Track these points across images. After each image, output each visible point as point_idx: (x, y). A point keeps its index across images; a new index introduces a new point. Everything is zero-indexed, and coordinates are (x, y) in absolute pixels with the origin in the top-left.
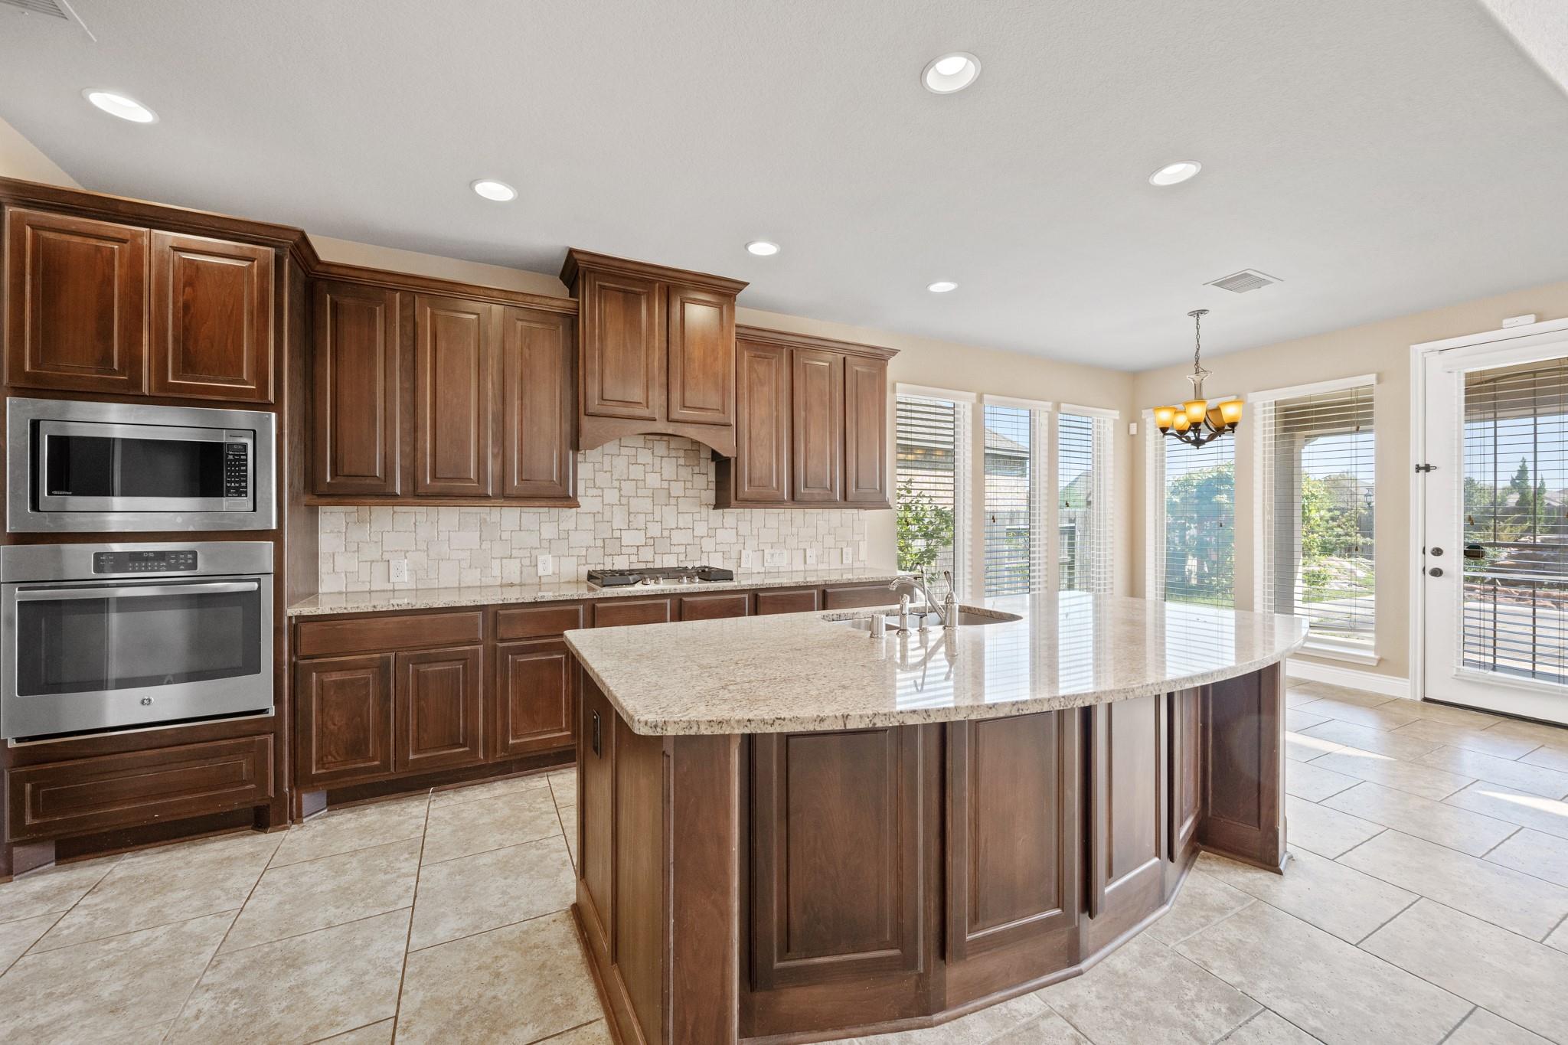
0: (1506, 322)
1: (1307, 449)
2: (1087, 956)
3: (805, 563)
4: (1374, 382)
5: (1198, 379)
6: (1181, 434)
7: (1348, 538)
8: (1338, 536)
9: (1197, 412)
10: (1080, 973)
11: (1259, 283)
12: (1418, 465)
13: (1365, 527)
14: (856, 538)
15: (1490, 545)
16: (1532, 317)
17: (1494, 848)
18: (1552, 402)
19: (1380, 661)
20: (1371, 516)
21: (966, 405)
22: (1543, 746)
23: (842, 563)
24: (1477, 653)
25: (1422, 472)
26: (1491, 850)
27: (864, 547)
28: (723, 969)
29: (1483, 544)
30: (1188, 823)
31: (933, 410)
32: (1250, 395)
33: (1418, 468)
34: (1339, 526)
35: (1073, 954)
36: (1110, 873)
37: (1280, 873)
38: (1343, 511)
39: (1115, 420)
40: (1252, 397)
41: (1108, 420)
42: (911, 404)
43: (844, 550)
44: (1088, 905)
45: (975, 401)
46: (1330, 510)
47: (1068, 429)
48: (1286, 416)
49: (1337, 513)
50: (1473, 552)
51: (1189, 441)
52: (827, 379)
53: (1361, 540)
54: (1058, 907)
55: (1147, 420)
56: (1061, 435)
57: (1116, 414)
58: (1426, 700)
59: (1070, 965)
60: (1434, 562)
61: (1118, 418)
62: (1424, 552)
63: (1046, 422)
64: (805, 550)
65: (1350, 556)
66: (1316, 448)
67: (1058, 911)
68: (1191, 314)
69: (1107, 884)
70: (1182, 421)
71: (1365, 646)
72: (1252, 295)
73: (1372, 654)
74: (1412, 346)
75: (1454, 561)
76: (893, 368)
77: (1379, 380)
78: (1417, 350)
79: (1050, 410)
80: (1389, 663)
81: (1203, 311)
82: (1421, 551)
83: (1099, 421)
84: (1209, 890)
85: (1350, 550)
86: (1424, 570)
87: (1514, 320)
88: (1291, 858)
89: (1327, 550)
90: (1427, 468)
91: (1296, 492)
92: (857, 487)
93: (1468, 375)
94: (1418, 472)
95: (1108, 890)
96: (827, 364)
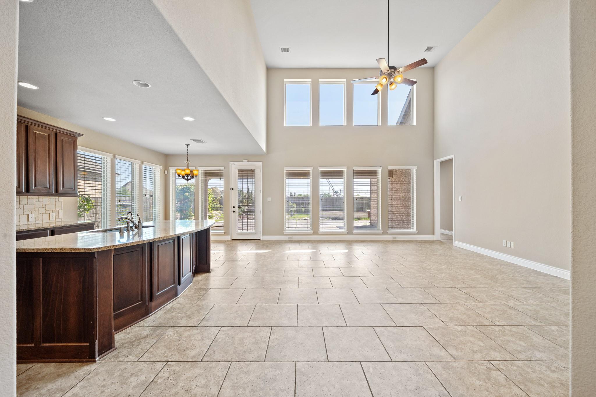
0: (244, 160)
1: (209, 181)
2: (179, 295)
3: (28, 220)
4: (223, 169)
5: (188, 163)
6: (183, 177)
7: (217, 206)
8: (215, 205)
9: (188, 172)
10: (178, 298)
11: (202, 142)
13: (221, 203)
14: (57, 209)
16: (247, 161)
18: (251, 175)
19: (225, 232)
20: (222, 199)
21: (108, 159)
23: (50, 220)
27: (61, 213)
28: (110, 307)
29: (240, 205)
30: (194, 266)
31: (94, 158)
32: (198, 167)
33: (231, 189)
34: (215, 202)
35: (176, 295)
36: (183, 276)
37: (210, 272)
38: (216, 198)
39: (160, 169)
40: (199, 168)
41: (158, 169)
42: (84, 155)
43: (51, 214)
44: (179, 283)
45: (112, 157)
46: (213, 198)
47: (146, 171)
48: (205, 172)
49: (215, 199)
50: (239, 207)
51: (185, 179)
52: (47, 140)
53: (219, 206)
54: (174, 284)
55: (170, 170)
56: (143, 172)
57: (161, 167)
58: (232, 239)
59: (176, 297)
60: (234, 209)
61: (161, 168)
63: (138, 167)
64: (28, 215)
65: (217, 211)
67: (174, 285)
68: (186, 145)
69: (183, 278)
70: (183, 173)
72: (200, 144)
73: (223, 231)
74: (230, 162)
75: (236, 209)
76: (79, 140)
77: (224, 168)
78: (231, 163)
79: (140, 163)
81: (189, 145)
82: (231, 207)
83: (155, 169)
84: (198, 279)
85: (217, 209)
86: (232, 211)
88: (212, 270)
89: (213, 209)
91: (207, 193)
92: (63, 187)
93: (238, 170)
95: (182, 279)
96: (47, 134)
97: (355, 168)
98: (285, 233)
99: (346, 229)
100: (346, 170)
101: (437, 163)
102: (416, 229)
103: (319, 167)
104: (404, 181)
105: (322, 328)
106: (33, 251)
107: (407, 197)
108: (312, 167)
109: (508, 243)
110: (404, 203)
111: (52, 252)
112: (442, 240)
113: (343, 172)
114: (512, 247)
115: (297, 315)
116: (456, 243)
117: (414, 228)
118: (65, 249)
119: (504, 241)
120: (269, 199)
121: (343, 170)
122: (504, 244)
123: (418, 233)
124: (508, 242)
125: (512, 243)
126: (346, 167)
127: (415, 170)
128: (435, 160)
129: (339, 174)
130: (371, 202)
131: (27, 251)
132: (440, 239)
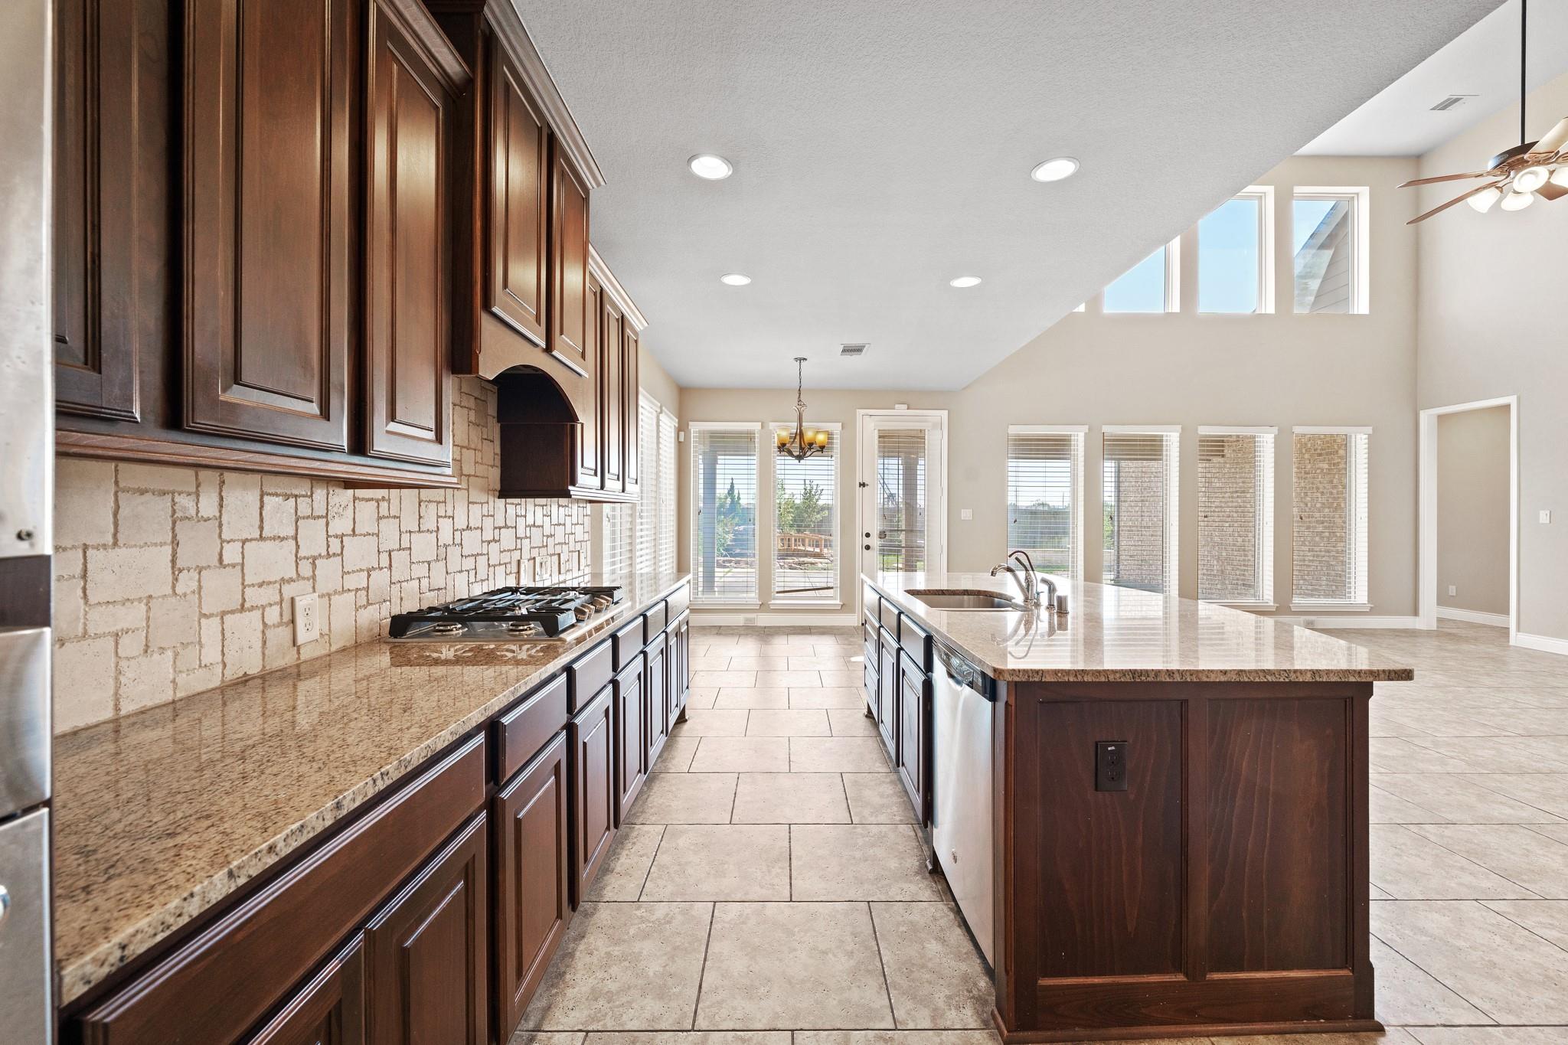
12: (860, 482)
16: (906, 406)
19: (842, 605)
25: (862, 487)
29: (886, 530)
32: (769, 424)
33: (860, 485)
50: (883, 534)
60: (867, 542)
66: (808, 462)
68: (796, 359)
71: (834, 599)
73: (838, 602)
74: (858, 410)
75: (875, 542)
77: (842, 427)
78: (861, 412)
80: (846, 607)
82: (861, 533)
86: (862, 546)
87: (900, 406)
90: (864, 485)
93: (880, 432)
102: (1365, 599)
106: (1223, 679)
108: (1087, 427)
111: (1287, 680)
113: (1162, 441)
116: (1516, 639)
117: (1359, 593)
118: (1328, 672)
120: (966, 514)
121: (1162, 436)
123: (1374, 611)
127: (1365, 436)
128: (1421, 410)
131: (1205, 679)
132: (1438, 627)
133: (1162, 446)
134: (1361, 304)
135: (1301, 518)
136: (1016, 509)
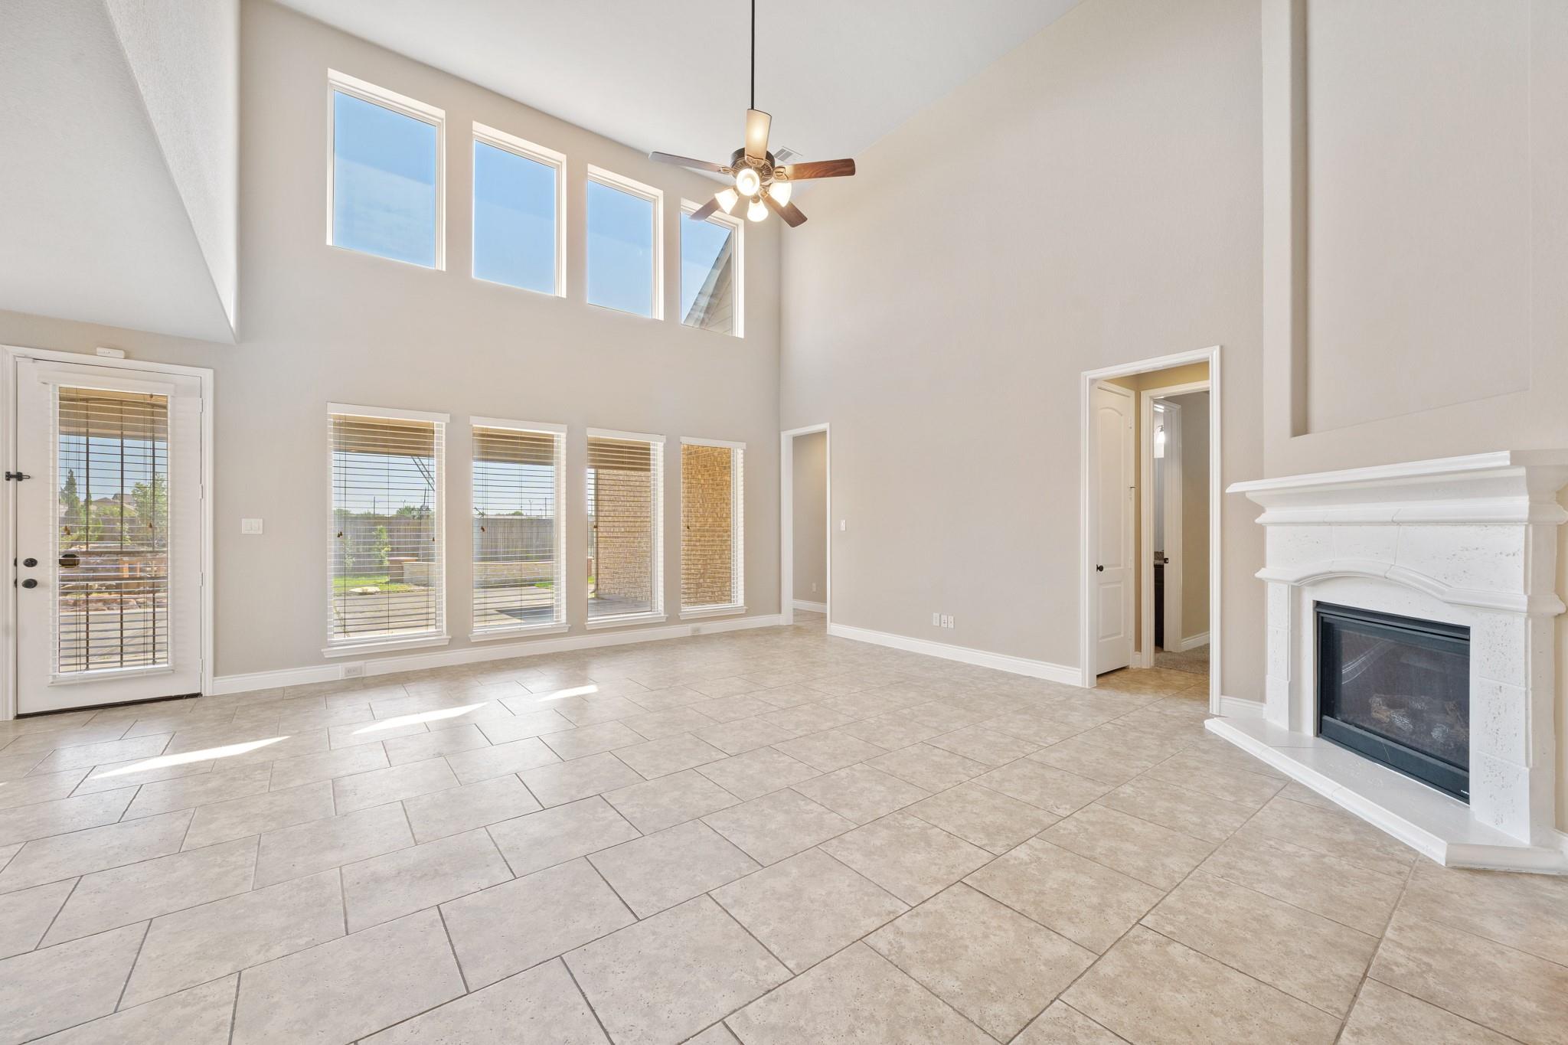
0: (99, 350)
12: (8, 473)
15: (83, 553)
16: (121, 354)
17: (127, 810)
22: (137, 721)
24: (73, 656)
25: (12, 481)
26: (124, 812)
29: (77, 552)
33: (9, 476)
50: (68, 561)
58: (19, 717)
62: (16, 564)
74: (6, 347)
75: (49, 572)
78: (11, 351)
82: (11, 562)
86: (16, 582)
87: (107, 350)
90: (19, 477)
93: (64, 391)
94: (8, 480)
97: (594, 434)
98: (327, 653)
99: (563, 619)
100: (563, 435)
101: (786, 437)
102: (743, 601)
103: (471, 417)
104: (700, 477)
105: (727, 1027)
107: (710, 520)
109: (944, 617)
110: (701, 537)
112: (799, 624)
113: (554, 442)
114: (951, 626)
115: (593, 1011)
116: (834, 629)
117: (739, 599)
119: (936, 615)
121: (553, 436)
122: (936, 623)
123: (748, 612)
124: (942, 616)
125: (951, 619)
126: (566, 426)
127: (742, 451)
128: (783, 431)
129: (545, 446)
130: (597, 534)
132: (794, 622)
133: (553, 447)
134: (740, 332)
135: (688, 528)
136: (344, 516)
